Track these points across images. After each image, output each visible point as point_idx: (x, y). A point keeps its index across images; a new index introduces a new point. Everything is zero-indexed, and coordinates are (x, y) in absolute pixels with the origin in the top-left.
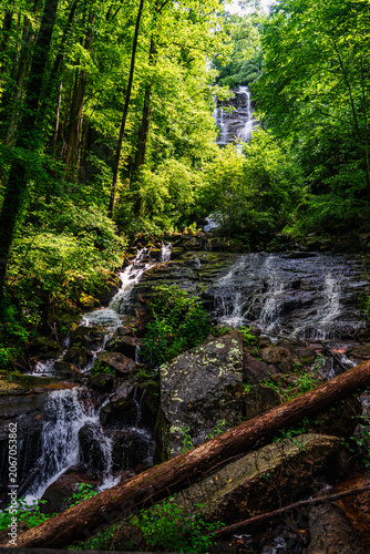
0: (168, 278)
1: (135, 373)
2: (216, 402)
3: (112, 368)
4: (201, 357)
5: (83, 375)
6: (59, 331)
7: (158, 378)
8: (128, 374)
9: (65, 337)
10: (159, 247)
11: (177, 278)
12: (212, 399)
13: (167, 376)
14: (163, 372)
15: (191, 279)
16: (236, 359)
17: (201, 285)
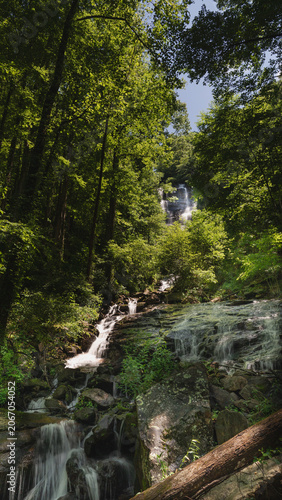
0: (136, 326)
1: (114, 406)
2: (188, 428)
3: (94, 402)
4: (171, 387)
5: (69, 411)
6: (48, 373)
7: (134, 409)
8: (108, 407)
9: (53, 378)
10: (127, 303)
11: (143, 326)
12: (185, 426)
13: (142, 406)
14: (139, 402)
15: (154, 326)
16: (202, 388)
17: (162, 330)
